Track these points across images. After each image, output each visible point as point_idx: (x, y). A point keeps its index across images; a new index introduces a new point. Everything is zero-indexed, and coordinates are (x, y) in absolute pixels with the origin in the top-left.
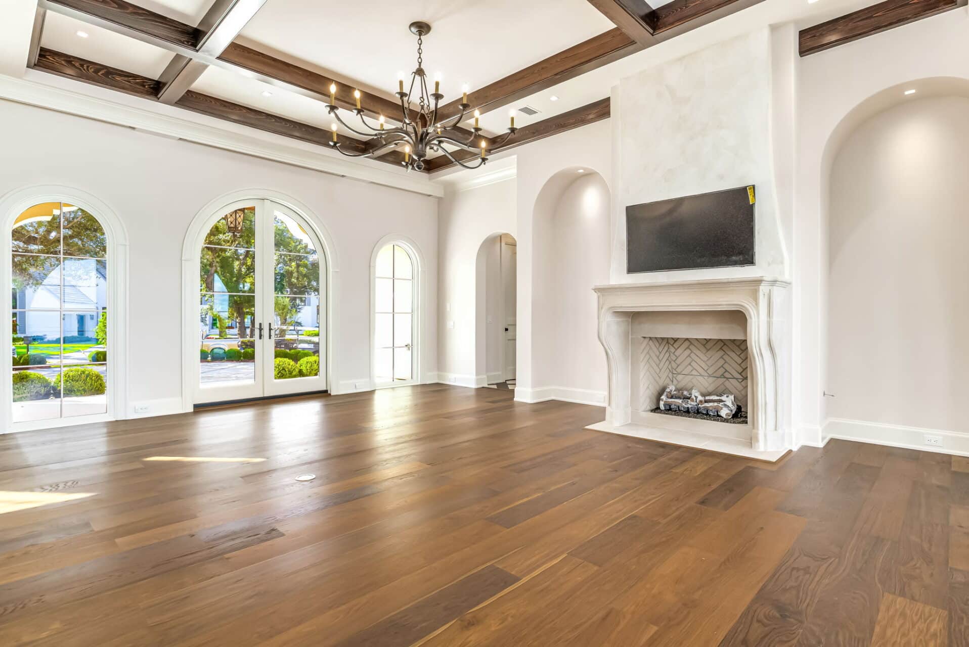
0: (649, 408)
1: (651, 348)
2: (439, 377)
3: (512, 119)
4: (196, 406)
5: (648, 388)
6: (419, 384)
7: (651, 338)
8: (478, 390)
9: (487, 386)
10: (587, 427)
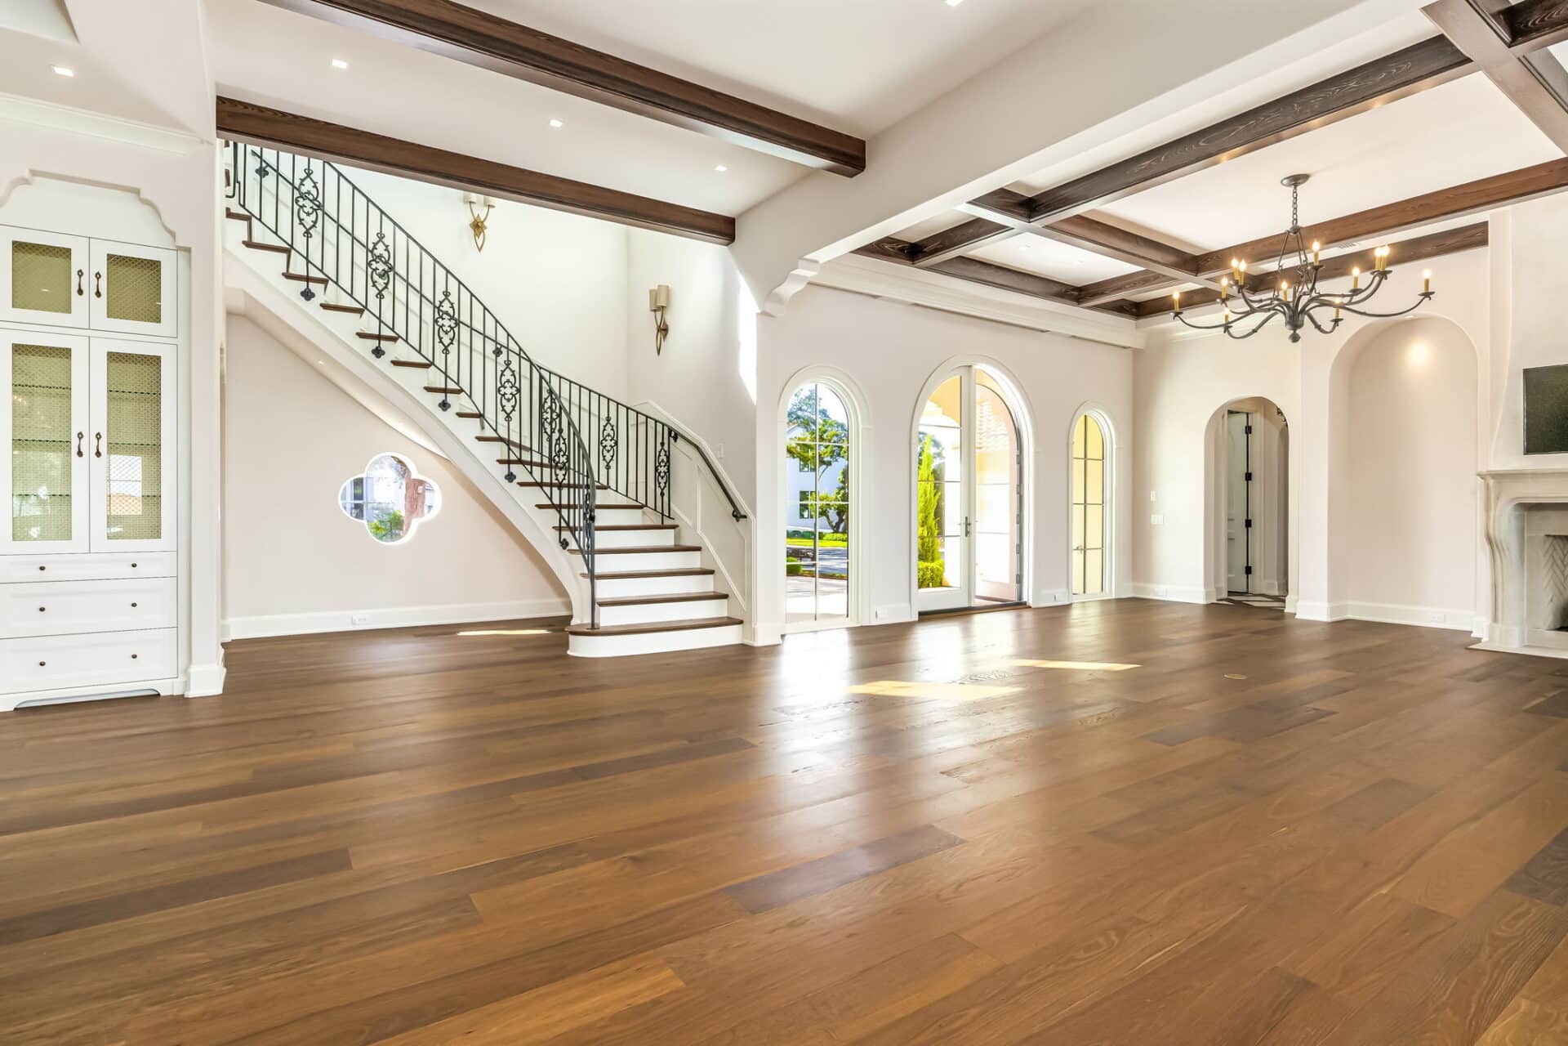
0: (1552, 627)
1: (1555, 549)
2: (1135, 589)
3: (1427, 282)
4: (921, 614)
5: (1551, 600)
6: (1114, 597)
7: (1554, 536)
8: (1209, 607)
9: (1216, 602)
10: (1471, 647)
